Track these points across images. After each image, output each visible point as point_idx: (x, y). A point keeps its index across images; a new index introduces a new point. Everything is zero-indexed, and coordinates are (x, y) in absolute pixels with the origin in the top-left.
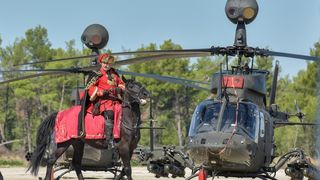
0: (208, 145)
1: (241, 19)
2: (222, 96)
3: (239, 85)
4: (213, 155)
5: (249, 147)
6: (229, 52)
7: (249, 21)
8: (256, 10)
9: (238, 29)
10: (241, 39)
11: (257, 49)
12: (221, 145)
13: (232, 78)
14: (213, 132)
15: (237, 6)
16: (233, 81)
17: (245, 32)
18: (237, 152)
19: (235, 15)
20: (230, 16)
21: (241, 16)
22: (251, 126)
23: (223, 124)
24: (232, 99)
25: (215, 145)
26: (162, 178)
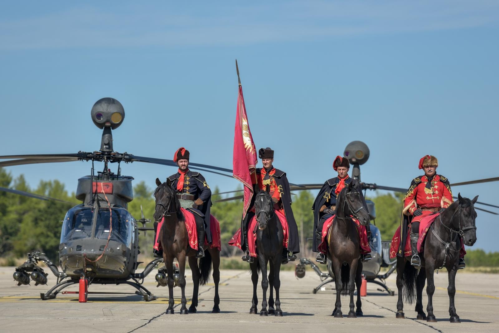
0: (84, 252)
1: (108, 124)
2: (93, 201)
3: (109, 190)
4: (90, 261)
5: (124, 254)
6: (96, 157)
7: (115, 126)
8: (123, 115)
9: (104, 134)
10: (108, 144)
11: (126, 154)
12: (98, 252)
13: (102, 184)
14: (87, 238)
15: (105, 111)
16: (102, 187)
17: (111, 137)
18: (112, 258)
19: (102, 120)
20: (98, 121)
21: (108, 121)
22: (125, 233)
23: (97, 230)
24: (103, 205)
25: (92, 252)
26: (22, 285)
